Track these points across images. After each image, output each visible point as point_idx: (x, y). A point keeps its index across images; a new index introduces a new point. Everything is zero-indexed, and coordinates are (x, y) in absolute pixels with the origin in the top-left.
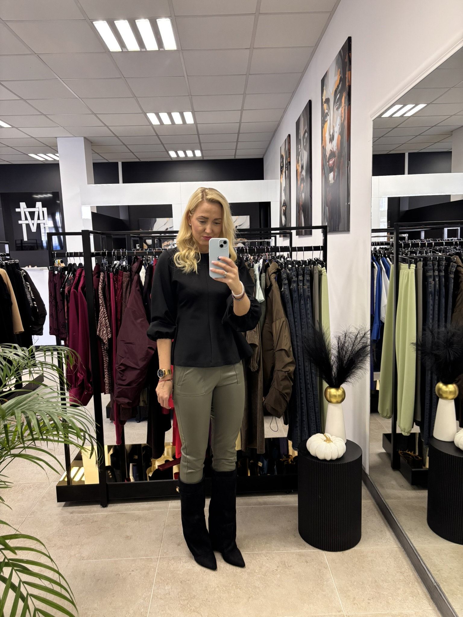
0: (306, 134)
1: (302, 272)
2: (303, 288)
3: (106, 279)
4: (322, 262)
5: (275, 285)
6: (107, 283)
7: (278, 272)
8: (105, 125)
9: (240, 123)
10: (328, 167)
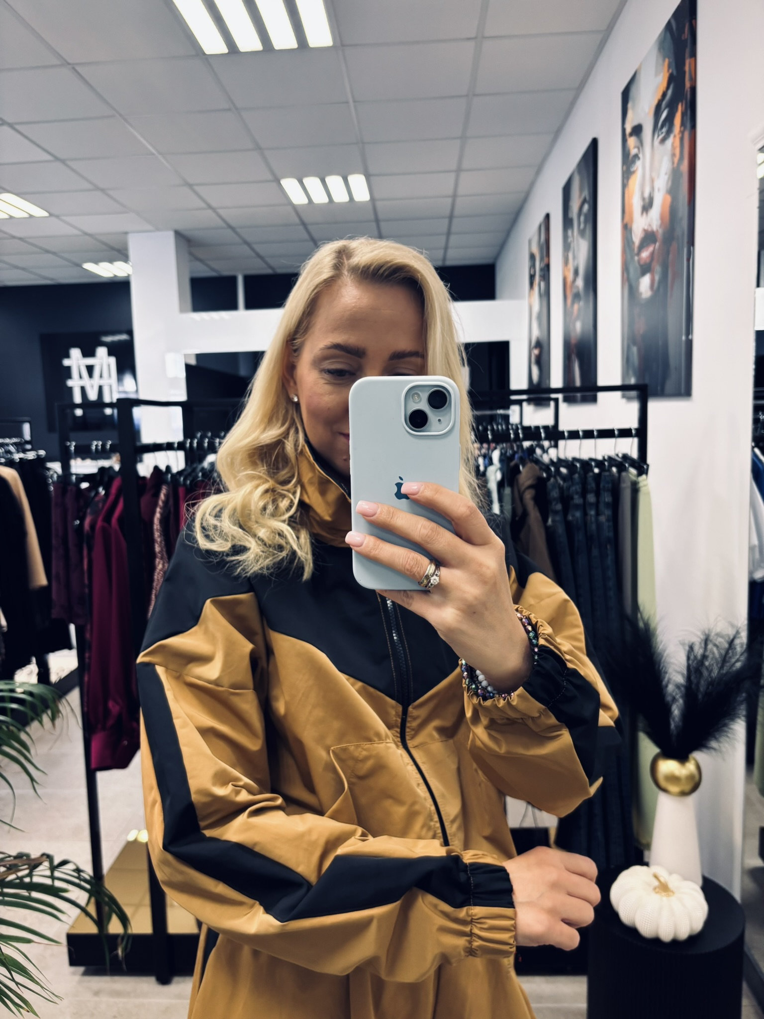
0: (586, 207)
1: (593, 485)
2: (597, 520)
3: (171, 502)
4: (638, 463)
5: (534, 514)
6: (172, 510)
7: (540, 486)
8: (210, 207)
9: (454, 196)
10: (637, 265)
